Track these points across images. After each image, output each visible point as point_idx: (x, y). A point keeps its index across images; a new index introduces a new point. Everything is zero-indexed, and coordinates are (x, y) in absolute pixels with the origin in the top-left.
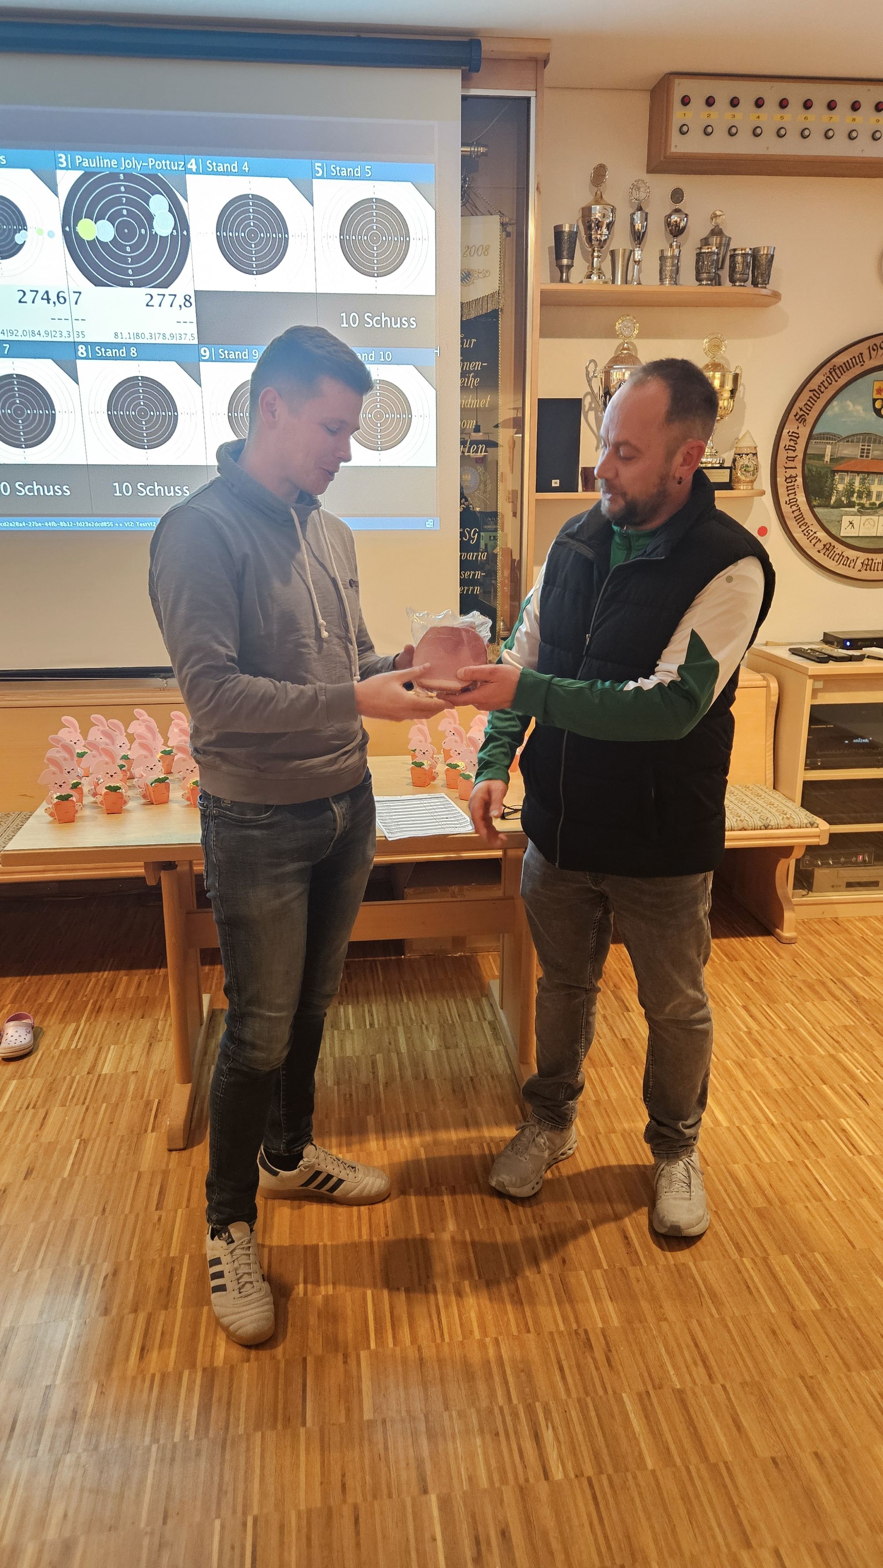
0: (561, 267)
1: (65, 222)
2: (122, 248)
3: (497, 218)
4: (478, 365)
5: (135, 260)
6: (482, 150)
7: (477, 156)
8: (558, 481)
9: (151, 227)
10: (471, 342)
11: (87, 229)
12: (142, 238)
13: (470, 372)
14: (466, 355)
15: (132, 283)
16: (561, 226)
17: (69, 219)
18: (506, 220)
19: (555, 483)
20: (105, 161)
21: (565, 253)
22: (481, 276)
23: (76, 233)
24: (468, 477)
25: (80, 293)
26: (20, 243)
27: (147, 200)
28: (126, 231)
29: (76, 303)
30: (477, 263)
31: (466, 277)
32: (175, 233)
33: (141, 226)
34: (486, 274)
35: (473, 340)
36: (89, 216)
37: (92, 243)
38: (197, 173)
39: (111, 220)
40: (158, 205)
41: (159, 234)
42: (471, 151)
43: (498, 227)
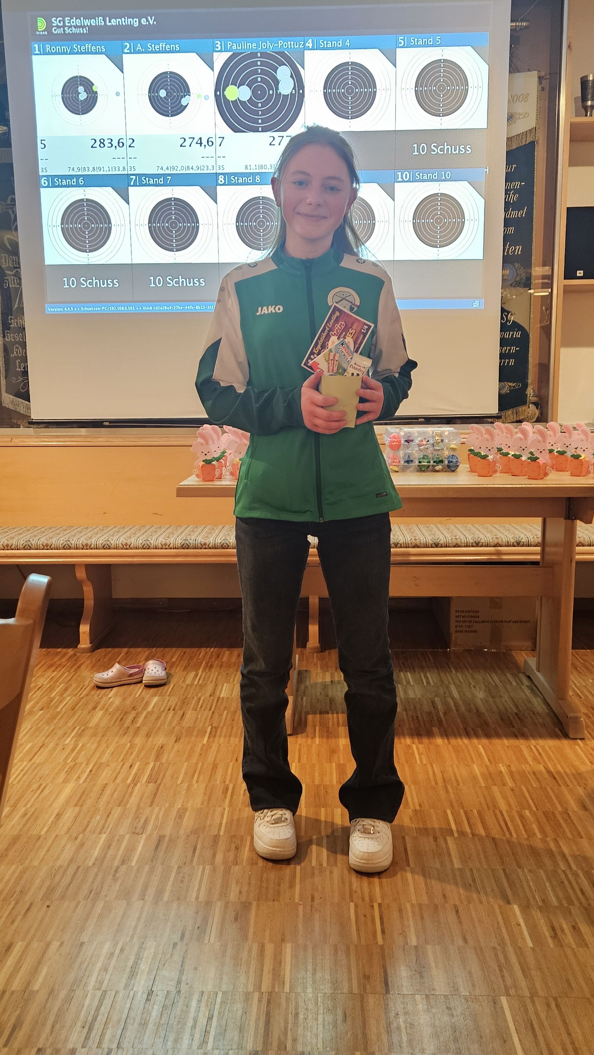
0: (585, 108)
1: (217, 89)
2: (256, 105)
3: (535, 73)
4: (517, 184)
5: (264, 113)
6: (524, 24)
7: (521, 29)
8: (582, 272)
9: (277, 89)
10: (512, 167)
11: (232, 93)
12: (270, 96)
13: (510, 190)
14: (509, 178)
15: (260, 129)
16: (587, 76)
17: (220, 86)
18: (543, 74)
19: (580, 273)
20: (248, 44)
21: (589, 96)
22: (521, 117)
23: (224, 96)
24: (507, 272)
25: (223, 138)
26: (184, 105)
27: (275, 70)
28: (259, 92)
29: (220, 145)
30: (519, 108)
31: (511, 118)
32: (294, 92)
33: (270, 88)
34: (526, 115)
35: (514, 166)
36: (234, 84)
37: (235, 102)
38: (313, 49)
39: (249, 86)
40: (283, 73)
41: (282, 93)
42: (516, 26)
43: (536, 79)
